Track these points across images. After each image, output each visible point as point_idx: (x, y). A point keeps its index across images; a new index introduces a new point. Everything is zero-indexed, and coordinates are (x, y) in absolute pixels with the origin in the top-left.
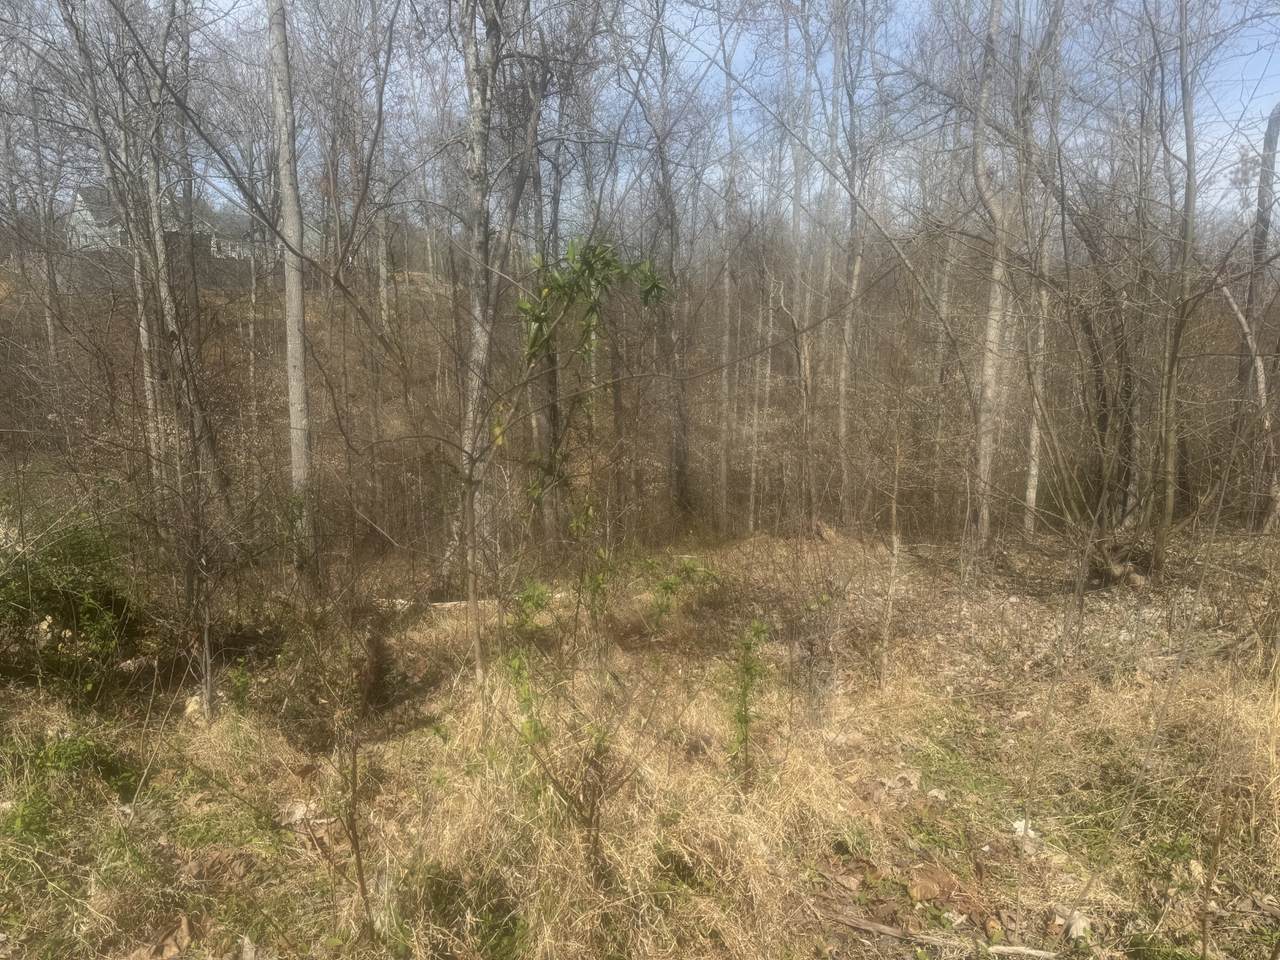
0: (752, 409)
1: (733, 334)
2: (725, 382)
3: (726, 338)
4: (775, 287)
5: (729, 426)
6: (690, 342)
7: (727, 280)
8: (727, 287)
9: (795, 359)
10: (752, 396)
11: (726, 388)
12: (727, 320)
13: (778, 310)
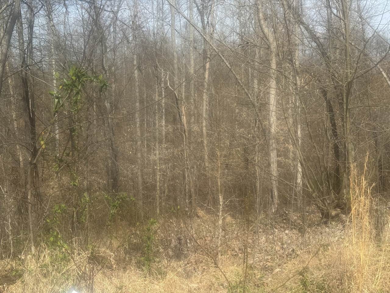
0: (155, 145)
1: (141, 102)
2: (138, 130)
3: (138, 104)
4: (164, 75)
5: (142, 156)
6: (117, 108)
7: (136, 72)
8: (136, 75)
9: (178, 116)
10: (155, 138)
11: (139, 134)
12: (138, 94)
13: (167, 88)
